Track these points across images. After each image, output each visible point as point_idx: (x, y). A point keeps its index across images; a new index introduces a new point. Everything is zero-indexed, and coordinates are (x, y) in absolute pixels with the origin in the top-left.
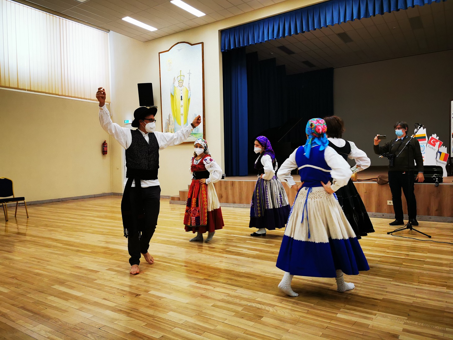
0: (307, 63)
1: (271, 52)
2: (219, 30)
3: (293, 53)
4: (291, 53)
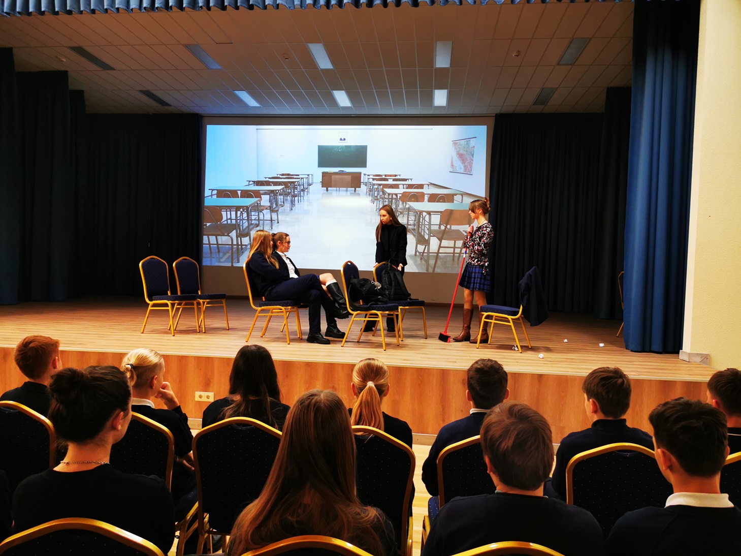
0: (148, 94)
1: (60, 57)
3: (112, 69)
4: (106, 67)
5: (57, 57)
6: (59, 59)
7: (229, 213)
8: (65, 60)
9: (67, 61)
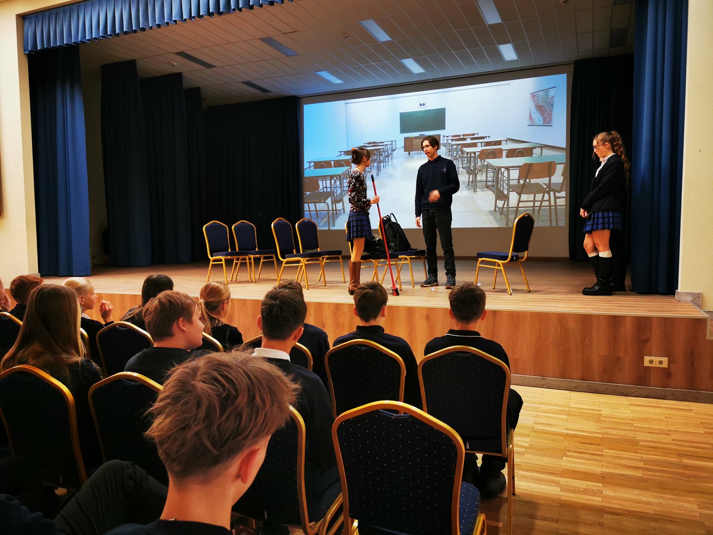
0: (248, 83)
1: (171, 62)
2: (17, 16)
3: (214, 67)
4: (209, 66)
5: (169, 63)
6: (172, 64)
7: (324, 182)
8: (176, 64)
9: (178, 65)
